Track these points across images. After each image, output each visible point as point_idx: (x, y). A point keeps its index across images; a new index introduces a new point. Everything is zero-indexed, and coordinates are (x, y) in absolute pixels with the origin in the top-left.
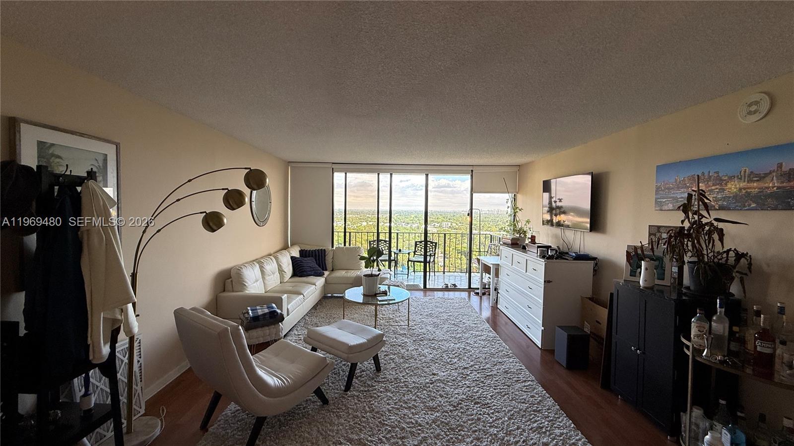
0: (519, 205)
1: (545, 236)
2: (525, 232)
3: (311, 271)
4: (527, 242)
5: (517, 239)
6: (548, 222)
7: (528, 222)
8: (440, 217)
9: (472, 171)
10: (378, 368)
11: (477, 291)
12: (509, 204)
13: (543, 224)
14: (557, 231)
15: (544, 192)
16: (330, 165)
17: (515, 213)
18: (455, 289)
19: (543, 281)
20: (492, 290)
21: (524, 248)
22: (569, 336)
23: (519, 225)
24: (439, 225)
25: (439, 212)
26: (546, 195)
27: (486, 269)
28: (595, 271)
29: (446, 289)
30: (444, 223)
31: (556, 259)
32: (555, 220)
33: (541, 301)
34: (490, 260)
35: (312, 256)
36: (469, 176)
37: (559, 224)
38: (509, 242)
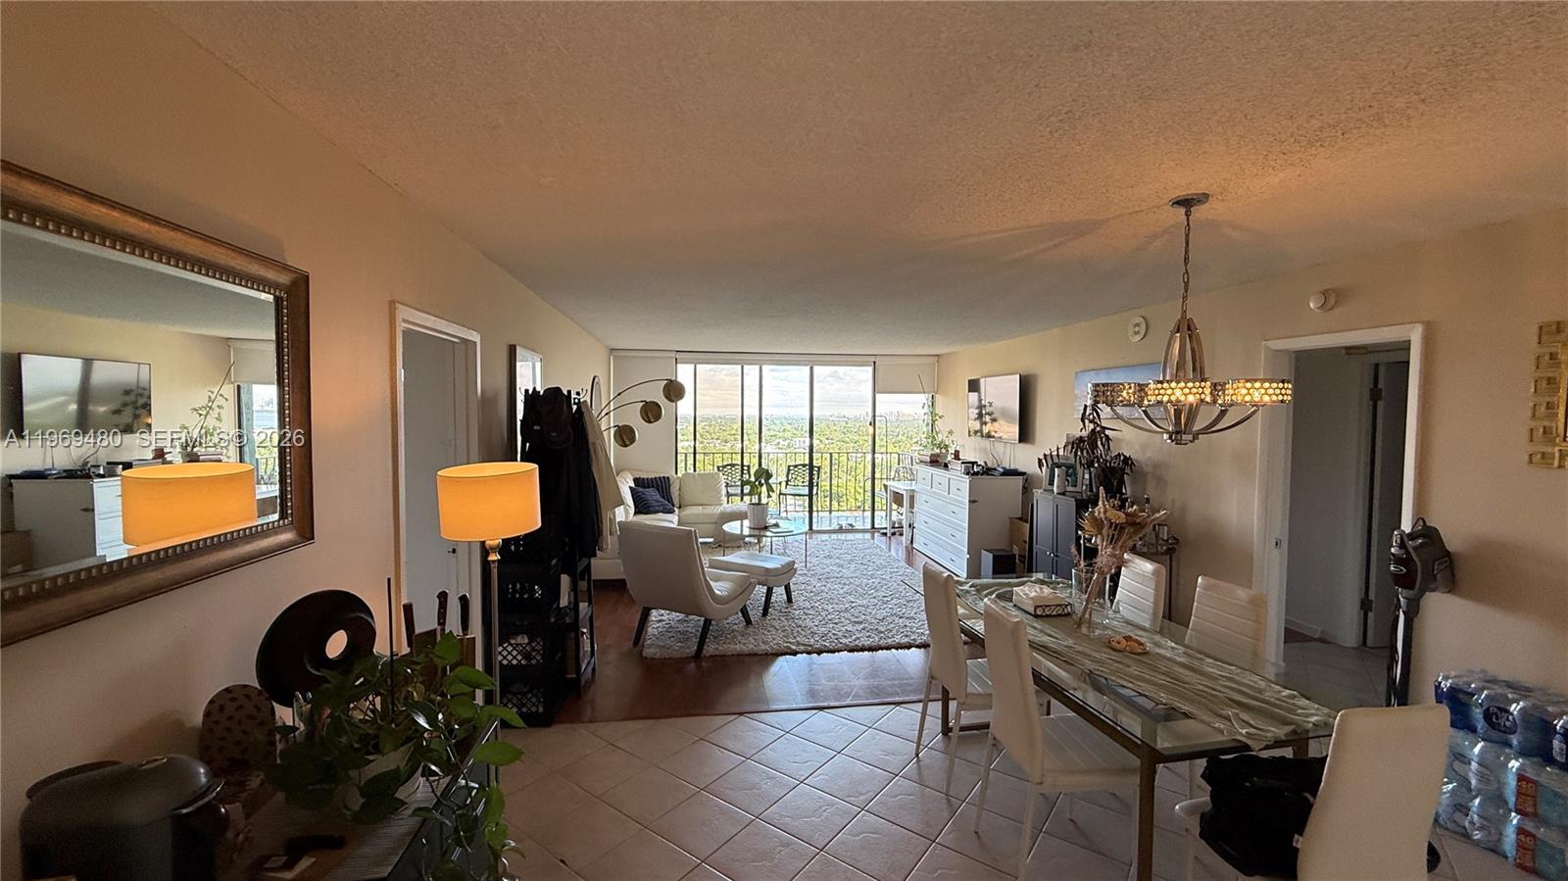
0: (939, 410)
1: (973, 451)
2: (946, 447)
3: (659, 506)
4: (949, 458)
5: (938, 455)
6: (976, 432)
7: (951, 432)
8: (789, 427)
9: (875, 363)
10: (790, 600)
11: (884, 531)
12: (926, 410)
13: (969, 436)
14: (986, 443)
15: (969, 391)
16: (673, 355)
17: (933, 421)
18: (851, 530)
19: (967, 501)
20: (906, 529)
21: (946, 466)
22: (994, 556)
23: (940, 438)
24: (786, 443)
25: (786, 419)
26: (974, 396)
27: (898, 498)
28: (1024, 488)
29: (841, 530)
30: (797, 440)
31: (982, 475)
32: (986, 429)
33: (966, 525)
34: (901, 487)
35: (653, 487)
36: (870, 369)
37: (989, 436)
38: (928, 459)
